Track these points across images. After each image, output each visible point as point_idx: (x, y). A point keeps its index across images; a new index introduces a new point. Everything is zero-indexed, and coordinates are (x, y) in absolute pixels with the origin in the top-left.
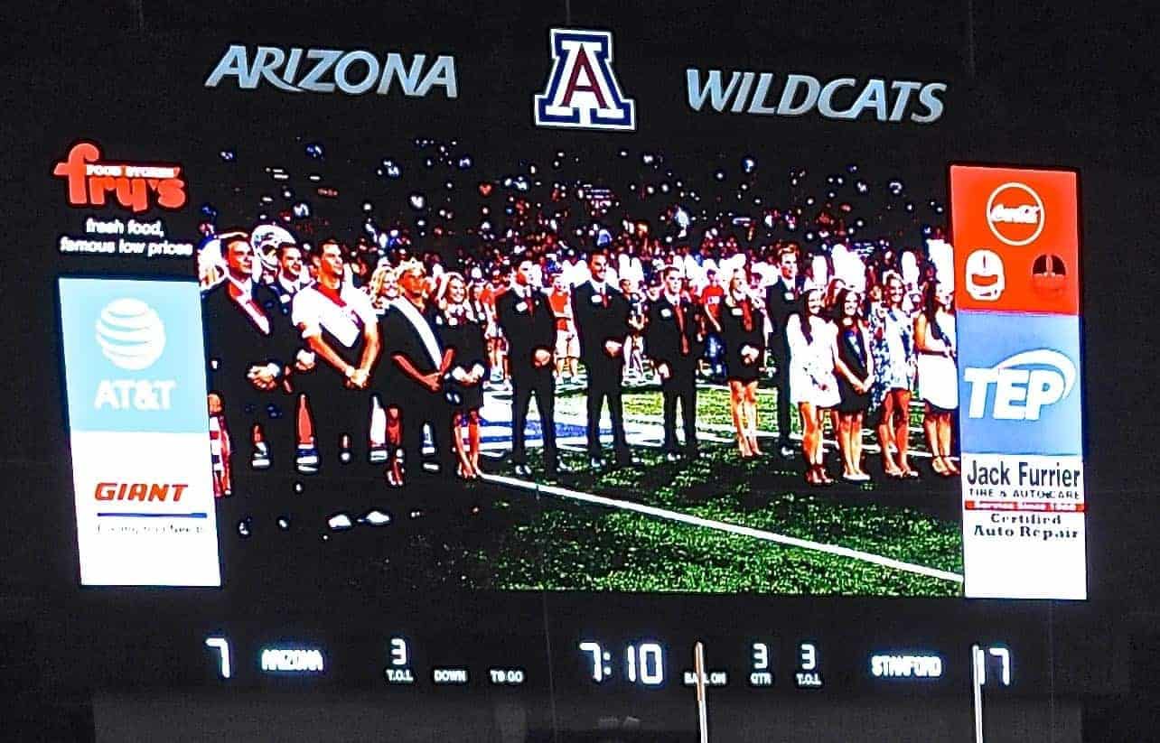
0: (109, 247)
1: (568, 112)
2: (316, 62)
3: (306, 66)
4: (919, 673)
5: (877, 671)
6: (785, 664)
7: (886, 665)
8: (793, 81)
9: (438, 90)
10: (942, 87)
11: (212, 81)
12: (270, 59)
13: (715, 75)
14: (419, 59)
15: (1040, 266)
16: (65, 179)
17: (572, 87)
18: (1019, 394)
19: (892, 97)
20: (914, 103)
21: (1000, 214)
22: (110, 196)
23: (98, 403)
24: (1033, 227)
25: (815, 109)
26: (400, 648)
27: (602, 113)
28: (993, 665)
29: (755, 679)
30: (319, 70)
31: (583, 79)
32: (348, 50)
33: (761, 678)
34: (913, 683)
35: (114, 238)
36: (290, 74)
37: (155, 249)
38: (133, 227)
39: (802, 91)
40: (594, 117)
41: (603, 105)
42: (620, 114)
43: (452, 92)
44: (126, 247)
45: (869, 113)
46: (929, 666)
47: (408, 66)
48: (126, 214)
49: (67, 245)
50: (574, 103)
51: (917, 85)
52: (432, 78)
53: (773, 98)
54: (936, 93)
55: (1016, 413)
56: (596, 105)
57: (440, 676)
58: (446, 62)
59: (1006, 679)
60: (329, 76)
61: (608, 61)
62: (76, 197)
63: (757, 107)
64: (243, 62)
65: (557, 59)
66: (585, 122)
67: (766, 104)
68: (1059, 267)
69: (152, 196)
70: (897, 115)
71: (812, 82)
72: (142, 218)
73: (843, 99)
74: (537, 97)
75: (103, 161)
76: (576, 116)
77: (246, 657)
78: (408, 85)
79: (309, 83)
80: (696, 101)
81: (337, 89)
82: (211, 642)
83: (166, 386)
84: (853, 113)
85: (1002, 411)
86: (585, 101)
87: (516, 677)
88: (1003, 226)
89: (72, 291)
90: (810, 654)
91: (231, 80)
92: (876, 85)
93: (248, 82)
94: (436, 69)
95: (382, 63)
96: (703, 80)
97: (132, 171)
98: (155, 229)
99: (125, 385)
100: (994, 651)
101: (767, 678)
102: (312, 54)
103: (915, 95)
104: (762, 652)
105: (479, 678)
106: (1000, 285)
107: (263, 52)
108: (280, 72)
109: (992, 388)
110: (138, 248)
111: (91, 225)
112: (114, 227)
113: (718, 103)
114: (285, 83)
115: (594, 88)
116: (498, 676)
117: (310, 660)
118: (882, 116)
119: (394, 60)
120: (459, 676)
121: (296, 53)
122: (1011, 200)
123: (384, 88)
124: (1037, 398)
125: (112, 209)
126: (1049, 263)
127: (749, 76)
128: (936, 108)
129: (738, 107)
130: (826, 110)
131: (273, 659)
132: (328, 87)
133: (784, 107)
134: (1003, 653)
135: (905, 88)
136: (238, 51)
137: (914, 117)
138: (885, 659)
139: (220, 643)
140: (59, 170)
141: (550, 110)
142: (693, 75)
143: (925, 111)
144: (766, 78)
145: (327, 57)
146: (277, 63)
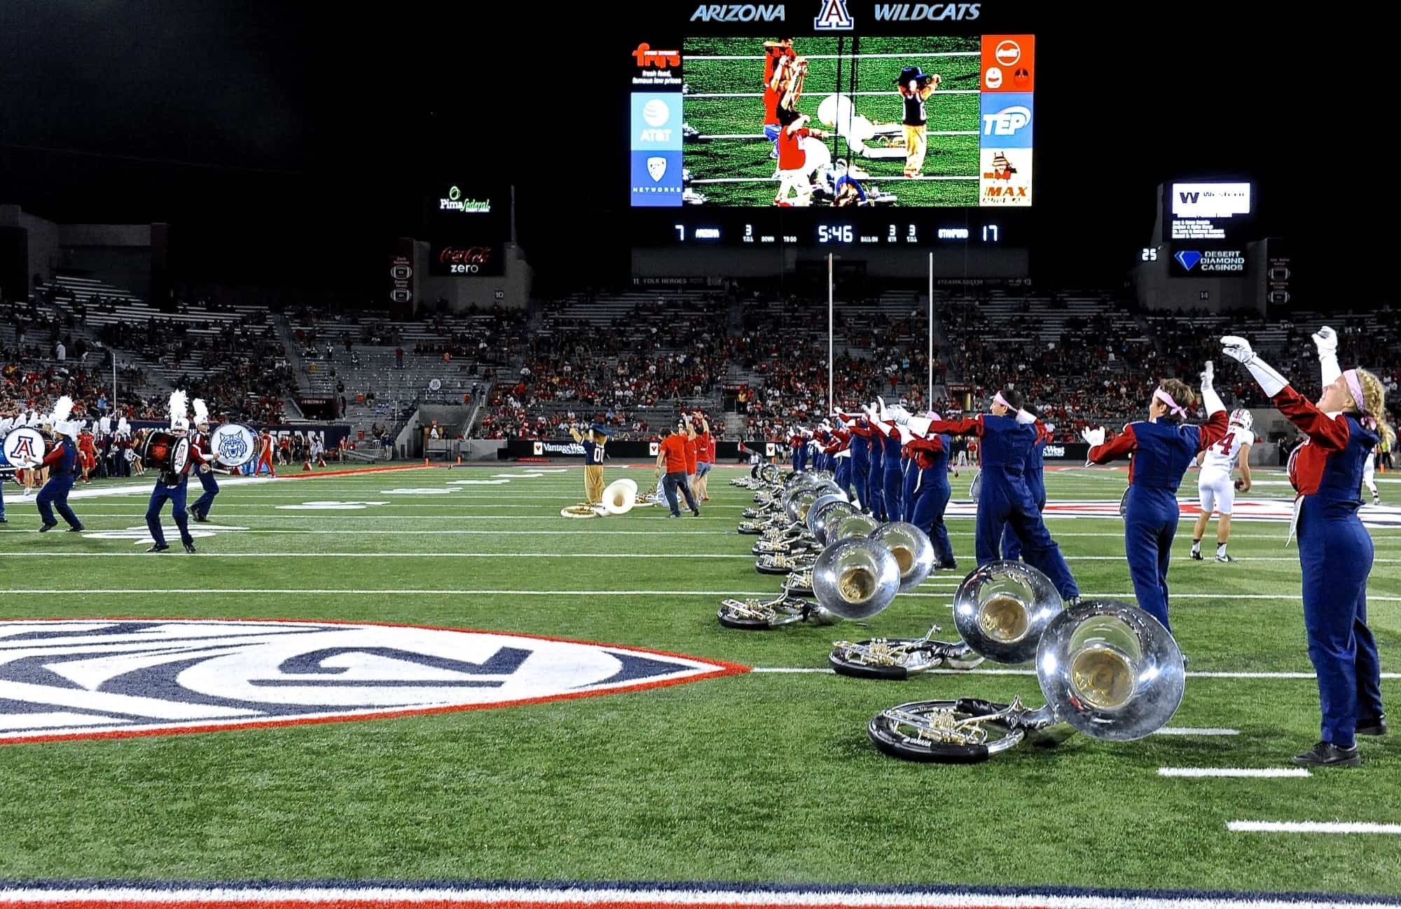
0: (650, 81)
1: (827, 24)
2: (731, 10)
3: (728, 11)
4: (958, 236)
5: (940, 235)
6: (902, 233)
7: (944, 233)
8: (918, 7)
9: (778, 18)
10: (979, 5)
11: (693, 19)
12: (715, 10)
13: (886, 7)
14: (771, 7)
15: (1018, 73)
16: (635, 58)
17: (830, 14)
18: (1006, 124)
19: (958, 10)
20: (967, 12)
21: (1001, 53)
22: (652, 63)
23: (642, 139)
24: (1014, 58)
25: (926, 17)
26: (749, 228)
27: (841, 24)
28: (990, 233)
29: (890, 239)
30: (732, 13)
31: (834, 11)
32: (743, 5)
33: (892, 238)
34: (956, 241)
35: (653, 78)
36: (722, 15)
37: (667, 81)
38: (660, 73)
39: (921, 10)
40: (838, 25)
41: (841, 20)
42: (848, 23)
43: (783, 18)
44: (657, 81)
45: (948, 18)
46: (963, 233)
47: (766, 9)
48: (657, 69)
49: (635, 81)
50: (830, 20)
51: (968, 5)
52: (776, 14)
53: (909, 14)
54: (977, 8)
55: (1005, 132)
56: (838, 20)
57: (764, 239)
58: (781, 8)
59: (996, 239)
60: (736, 15)
61: (844, 3)
62: (640, 64)
63: (903, 18)
64: (705, 11)
65: (824, 4)
66: (834, 27)
67: (907, 16)
68: (1025, 73)
69: (668, 62)
70: (960, 17)
71: (926, 7)
72: (663, 70)
73: (938, 12)
74: (816, 19)
75: (651, 50)
76: (830, 26)
77: (690, 232)
78: (766, 18)
79: (729, 18)
80: (878, 17)
81: (739, 20)
82: (678, 227)
83: (668, 132)
84: (942, 18)
85: (999, 131)
86: (834, 19)
87: (794, 239)
88: (1002, 58)
89: (635, 97)
90: (913, 228)
91: (699, 19)
92: (952, 6)
93: (706, 18)
94: (777, 10)
95: (757, 9)
96: (881, 8)
97: (661, 53)
98: (668, 74)
99: (652, 131)
100: (991, 227)
101: (895, 239)
102: (731, 7)
103: (967, 9)
104: (893, 228)
105: (779, 240)
106: (1000, 82)
107: (712, 7)
108: (718, 15)
109: (995, 123)
110: (661, 81)
111: (645, 73)
112: (653, 73)
113: (887, 18)
114: (720, 19)
115: (838, 14)
116: (787, 239)
117: (714, 233)
118: (953, 18)
119: (762, 7)
120: (771, 239)
121: (725, 7)
122: (1006, 47)
123: (757, 18)
124: (1014, 126)
125: (652, 67)
126: (1021, 72)
127: (900, 6)
128: (976, 14)
129: (895, 18)
130: (931, 17)
131: (701, 233)
132: (736, 19)
133: (914, 17)
134: (994, 227)
135: (963, 7)
136: (703, 7)
137: (967, 18)
138: (944, 230)
139: (680, 227)
140: (634, 53)
141: (820, 23)
142: (877, 7)
143: (971, 15)
144: (907, 6)
145: (736, 8)
146: (717, 11)
